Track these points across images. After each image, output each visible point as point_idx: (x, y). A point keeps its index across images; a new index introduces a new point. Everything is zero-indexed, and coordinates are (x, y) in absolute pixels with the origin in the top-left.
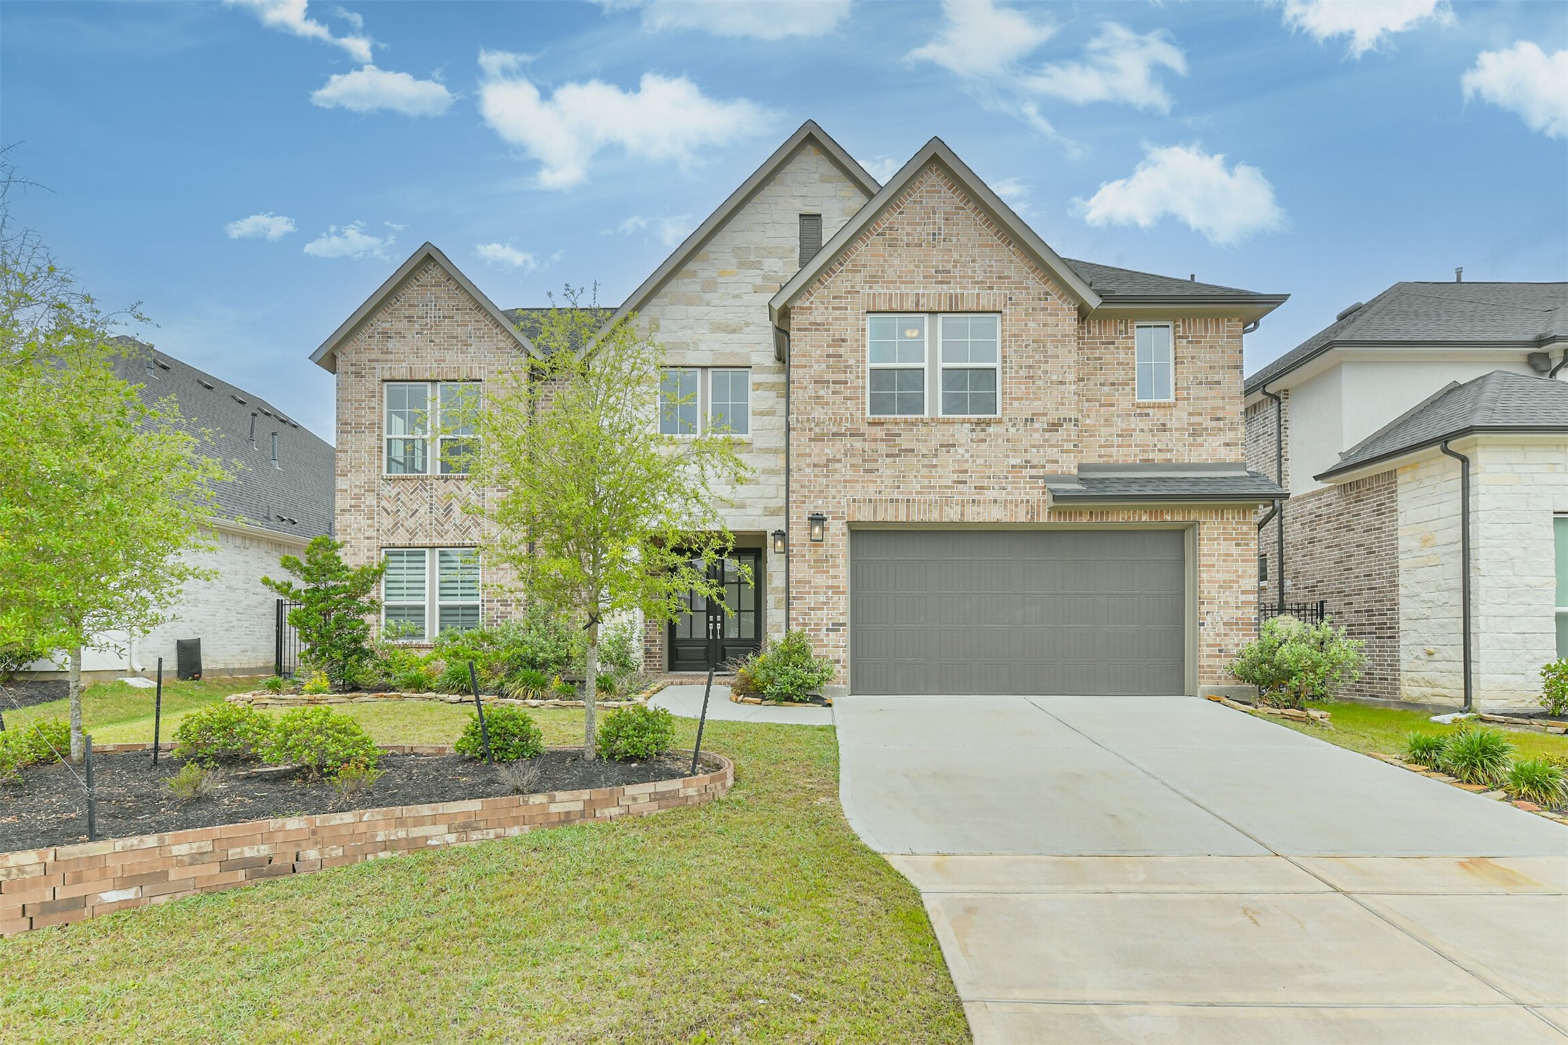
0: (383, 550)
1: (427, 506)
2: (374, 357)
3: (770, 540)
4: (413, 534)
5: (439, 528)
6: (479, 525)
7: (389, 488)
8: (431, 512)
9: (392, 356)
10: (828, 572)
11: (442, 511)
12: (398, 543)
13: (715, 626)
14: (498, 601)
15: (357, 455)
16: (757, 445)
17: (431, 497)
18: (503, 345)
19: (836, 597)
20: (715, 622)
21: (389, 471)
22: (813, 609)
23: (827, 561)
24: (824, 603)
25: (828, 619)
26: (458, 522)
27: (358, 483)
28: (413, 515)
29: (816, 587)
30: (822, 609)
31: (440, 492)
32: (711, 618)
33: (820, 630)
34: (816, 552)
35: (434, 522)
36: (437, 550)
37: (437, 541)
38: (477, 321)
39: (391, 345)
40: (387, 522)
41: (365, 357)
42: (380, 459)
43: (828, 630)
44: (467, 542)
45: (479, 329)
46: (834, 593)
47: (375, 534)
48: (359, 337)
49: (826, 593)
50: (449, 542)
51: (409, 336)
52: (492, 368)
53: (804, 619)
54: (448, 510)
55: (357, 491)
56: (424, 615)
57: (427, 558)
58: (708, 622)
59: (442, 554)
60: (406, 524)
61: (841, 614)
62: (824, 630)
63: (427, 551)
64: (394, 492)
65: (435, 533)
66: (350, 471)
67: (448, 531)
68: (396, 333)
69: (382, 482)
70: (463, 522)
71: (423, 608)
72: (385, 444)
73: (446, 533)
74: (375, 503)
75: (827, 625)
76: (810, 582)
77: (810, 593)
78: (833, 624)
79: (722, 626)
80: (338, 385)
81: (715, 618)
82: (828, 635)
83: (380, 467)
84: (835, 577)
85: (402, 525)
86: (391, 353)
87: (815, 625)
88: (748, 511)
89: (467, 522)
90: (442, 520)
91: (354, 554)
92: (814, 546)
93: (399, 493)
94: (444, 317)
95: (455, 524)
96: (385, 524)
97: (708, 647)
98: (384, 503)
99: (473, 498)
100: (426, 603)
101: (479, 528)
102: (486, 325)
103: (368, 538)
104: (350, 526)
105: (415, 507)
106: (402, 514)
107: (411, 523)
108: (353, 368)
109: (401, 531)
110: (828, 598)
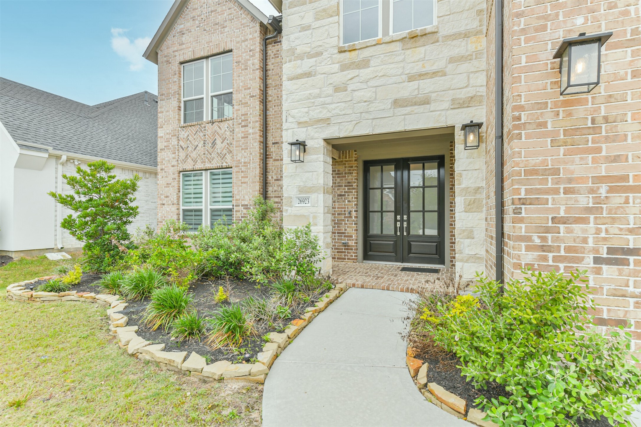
0: (181, 173)
1: (202, 142)
2: (175, 49)
3: (459, 136)
4: (195, 161)
5: (209, 156)
6: (231, 152)
7: (183, 133)
8: (204, 146)
9: (184, 46)
10: (599, 150)
11: (210, 144)
12: (188, 169)
13: (402, 224)
14: (242, 205)
15: (168, 114)
16: (443, 32)
17: (205, 135)
18: (244, 21)
19: (617, 199)
20: (402, 221)
21: (185, 122)
22: (564, 221)
23: (595, 129)
24: (589, 210)
25: (597, 241)
26: (219, 152)
27: (168, 131)
28: (195, 149)
29: (570, 180)
30: (585, 221)
31: (209, 132)
32: (399, 217)
33: (580, 260)
34: (570, 114)
35: (206, 152)
36: (209, 171)
37: (208, 165)
38: (230, 9)
39: (184, 39)
40: (182, 154)
41: (171, 50)
42: (179, 115)
43: (597, 260)
44: (224, 165)
45: (231, 14)
46: (611, 190)
47: (176, 163)
48: (168, 38)
49: (592, 191)
50: (214, 165)
51: (193, 30)
52: (238, 39)
53: (544, 239)
54: (214, 143)
55: (167, 136)
56: (201, 215)
57: (203, 178)
58: (396, 221)
59: (212, 174)
60: (191, 155)
61: (631, 231)
62: (589, 260)
63: (203, 172)
64: (186, 135)
65: (207, 160)
66: (164, 124)
67: (214, 158)
68: (187, 30)
69: (180, 129)
70: (222, 151)
71: (201, 210)
72: (182, 105)
73: (213, 160)
74: (176, 143)
75: (596, 250)
76: (556, 172)
77: (556, 191)
78: (610, 251)
79: (409, 224)
80: (159, 71)
81: (402, 218)
82: (598, 272)
83: (179, 120)
84: (616, 159)
85: (190, 156)
86: (184, 44)
87: (568, 249)
88: (433, 106)
89: (224, 151)
90: (211, 150)
91: (167, 177)
92: (566, 103)
93: (188, 135)
94: (212, 12)
95: (218, 153)
96: (182, 156)
97: (396, 242)
98: (181, 143)
99: (228, 133)
100: (203, 208)
101: (231, 155)
102: (234, 10)
103: (173, 166)
104: (164, 159)
105: (196, 143)
106: (190, 149)
107: (194, 155)
108: (165, 59)
109: (189, 160)
110: (598, 201)
